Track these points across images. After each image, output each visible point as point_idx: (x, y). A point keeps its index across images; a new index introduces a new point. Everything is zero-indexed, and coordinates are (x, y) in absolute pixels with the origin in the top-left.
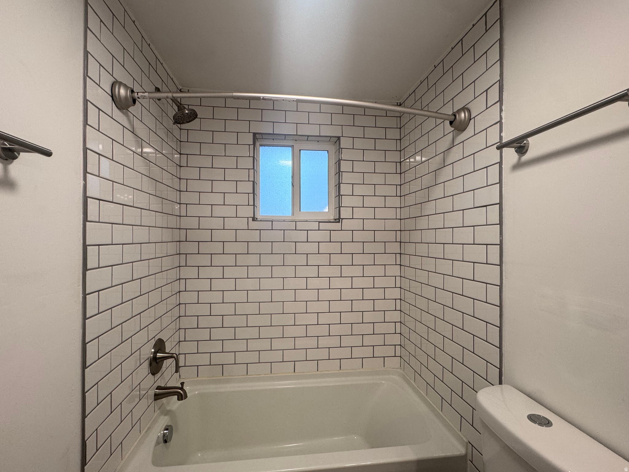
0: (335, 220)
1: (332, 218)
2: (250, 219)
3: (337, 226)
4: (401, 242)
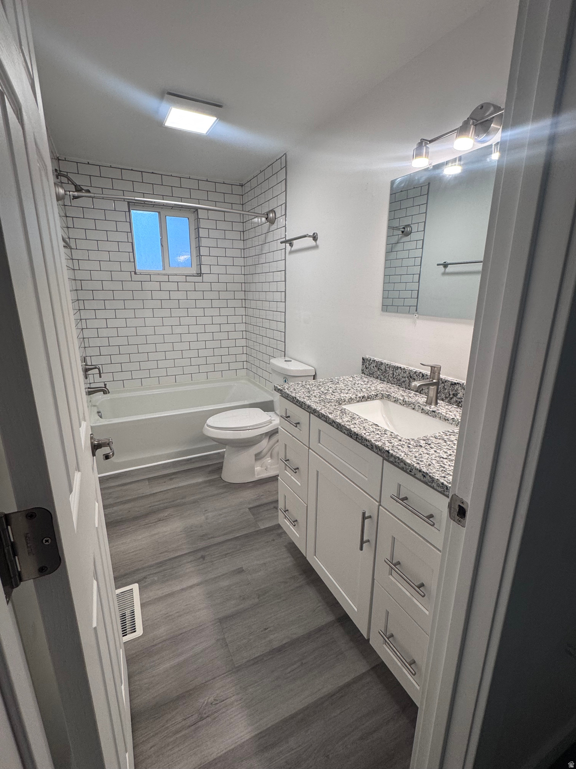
0: (198, 274)
1: (195, 272)
2: (133, 273)
3: (199, 279)
4: (245, 291)
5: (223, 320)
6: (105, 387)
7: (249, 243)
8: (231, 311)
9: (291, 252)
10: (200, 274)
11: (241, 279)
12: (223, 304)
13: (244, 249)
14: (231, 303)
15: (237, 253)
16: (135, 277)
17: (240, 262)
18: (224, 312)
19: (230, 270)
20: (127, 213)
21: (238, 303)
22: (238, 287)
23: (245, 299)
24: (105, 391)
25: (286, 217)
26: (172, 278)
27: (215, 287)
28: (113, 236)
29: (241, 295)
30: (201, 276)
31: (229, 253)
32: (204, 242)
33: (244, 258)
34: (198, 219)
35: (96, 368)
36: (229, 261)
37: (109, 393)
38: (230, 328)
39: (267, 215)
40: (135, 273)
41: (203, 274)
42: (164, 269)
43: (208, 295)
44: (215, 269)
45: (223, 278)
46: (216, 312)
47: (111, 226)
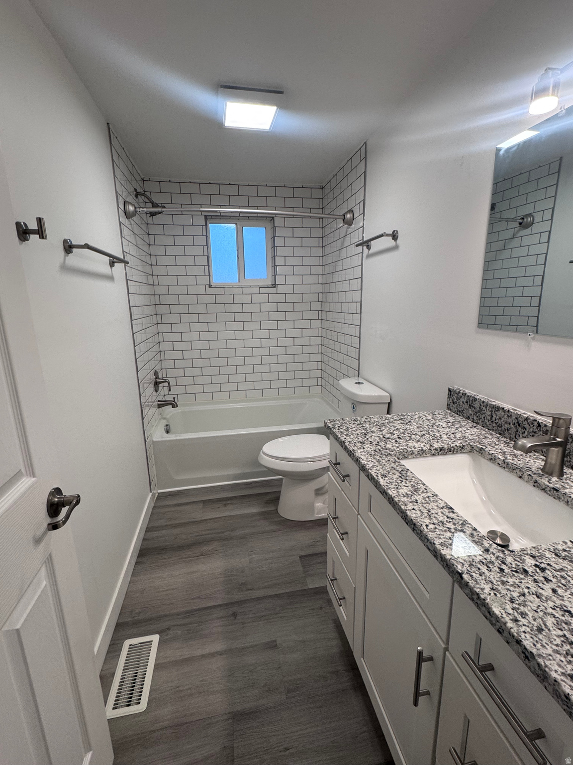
0: (273, 285)
1: (270, 283)
2: (207, 286)
3: (273, 290)
4: (322, 302)
5: (297, 333)
6: (174, 401)
7: (327, 250)
8: (305, 324)
9: (368, 256)
10: (274, 285)
11: (319, 288)
12: (297, 316)
13: (322, 256)
14: (307, 315)
15: (315, 261)
16: (209, 290)
17: (319, 270)
18: (298, 324)
19: (307, 280)
20: (204, 227)
21: (314, 315)
22: (314, 297)
23: (322, 311)
24: (174, 405)
25: (364, 216)
26: (245, 291)
27: (290, 298)
28: (190, 251)
29: (318, 306)
30: (275, 287)
31: (307, 261)
32: (279, 251)
33: (322, 266)
34: (274, 227)
35: (166, 382)
36: (305, 271)
37: (177, 406)
38: (305, 341)
39: (344, 215)
40: (210, 286)
41: (277, 285)
42: (239, 281)
43: (281, 307)
44: (290, 279)
45: (298, 289)
46: (290, 324)
47: (188, 240)
